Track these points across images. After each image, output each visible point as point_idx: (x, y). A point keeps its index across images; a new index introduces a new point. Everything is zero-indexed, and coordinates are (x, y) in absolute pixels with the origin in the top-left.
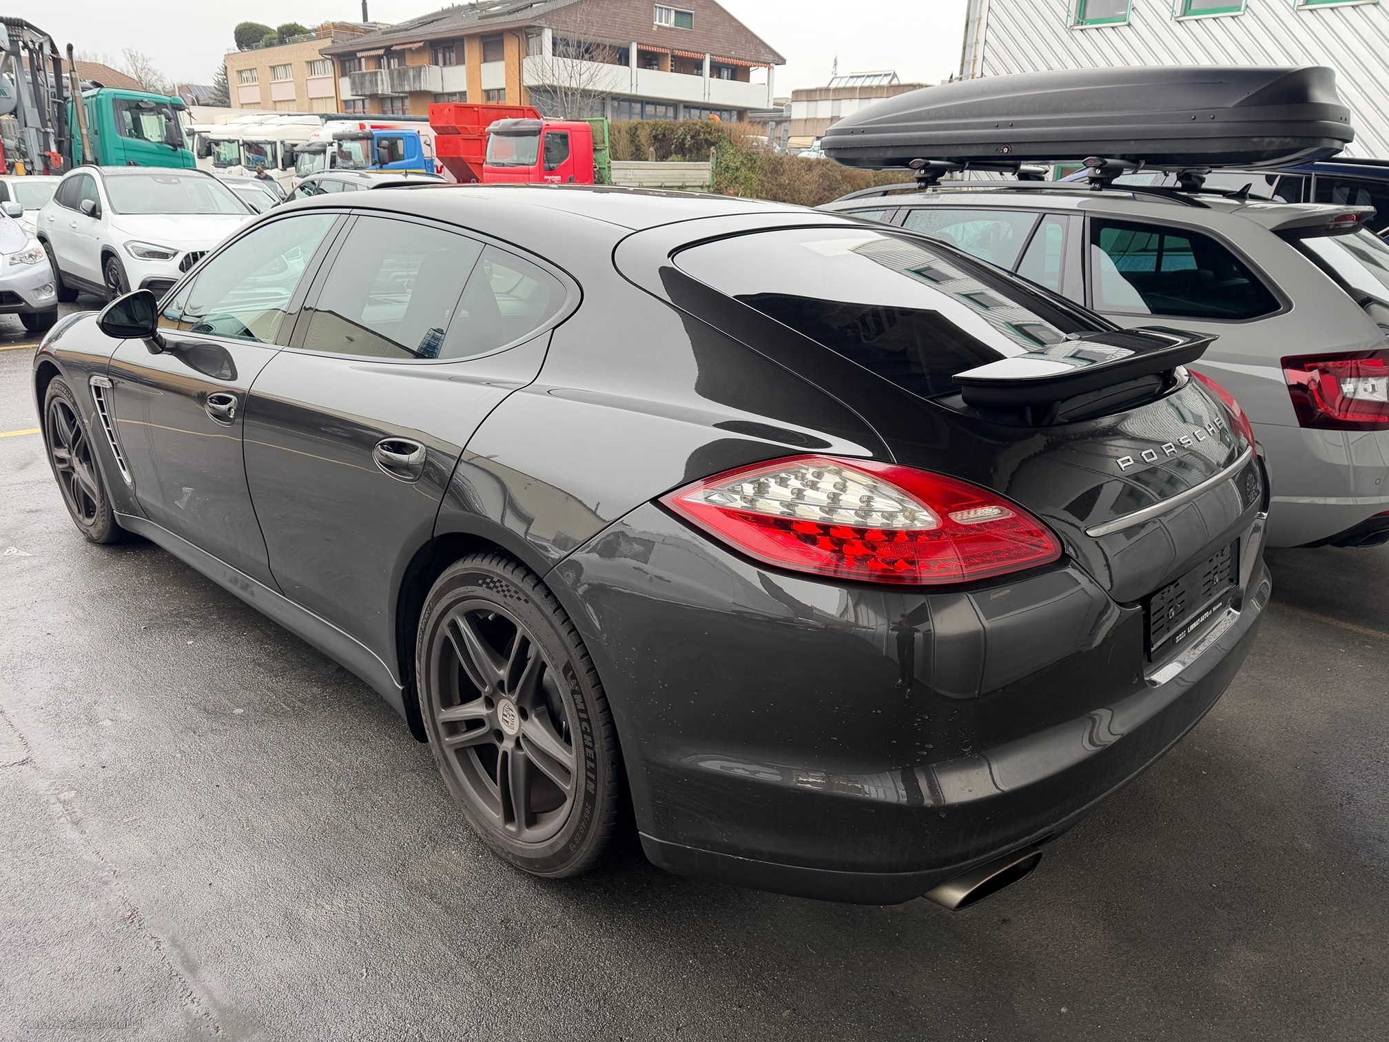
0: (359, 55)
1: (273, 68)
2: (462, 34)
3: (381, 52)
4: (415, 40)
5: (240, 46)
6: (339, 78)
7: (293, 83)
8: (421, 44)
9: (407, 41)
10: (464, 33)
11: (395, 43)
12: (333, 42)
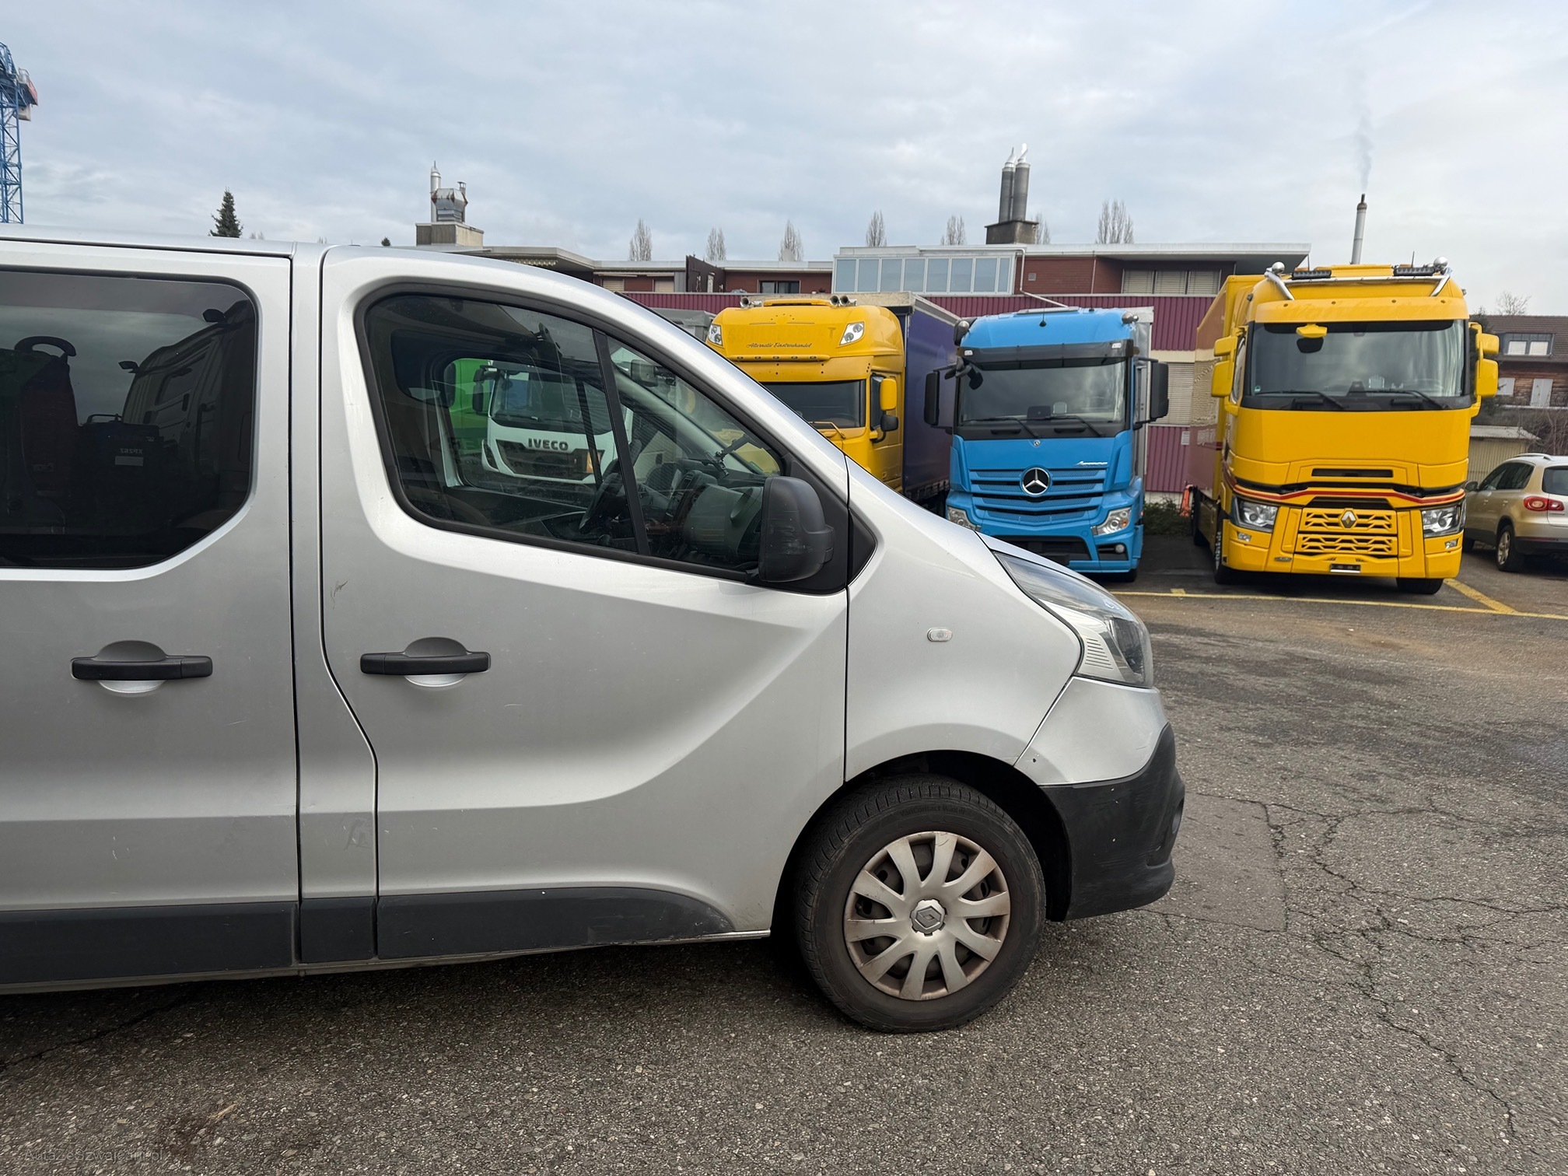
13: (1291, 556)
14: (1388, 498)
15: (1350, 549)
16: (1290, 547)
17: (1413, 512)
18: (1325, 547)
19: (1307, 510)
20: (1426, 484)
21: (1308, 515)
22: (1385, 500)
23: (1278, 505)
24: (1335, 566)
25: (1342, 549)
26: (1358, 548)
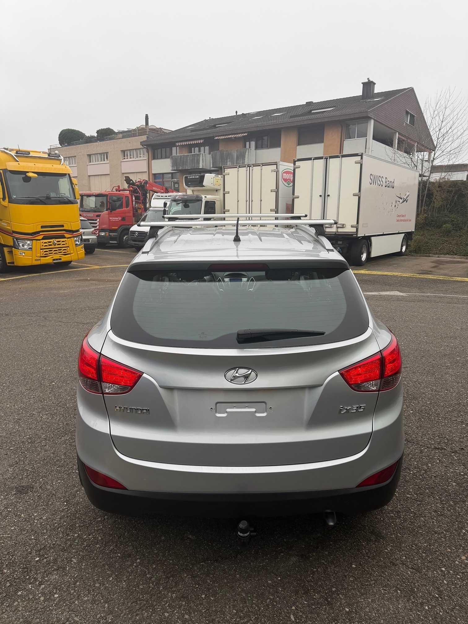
0: (177, 144)
1: (89, 156)
2: (280, 127)
3: (202, 141)
4: (239, 132)
5: (61, 143)
6: (152, 160)
7: (108, 164)
8: (246, 134)
9: (231, 133)
10: (282, 126)
11: (217, 135)
12: (147, 137)
13: (39, 258)
14: (64, 234)
15: (57, 253)
16: (39, 255)
17: (72, 238)
18: (50, 253)
19: (41, 241)
20: (73, 229)
21: (42, 242)
22: (64, 235)
23: (32, 240)
24: (54, 260)
25: (55, 253)
26: (59, 253)
